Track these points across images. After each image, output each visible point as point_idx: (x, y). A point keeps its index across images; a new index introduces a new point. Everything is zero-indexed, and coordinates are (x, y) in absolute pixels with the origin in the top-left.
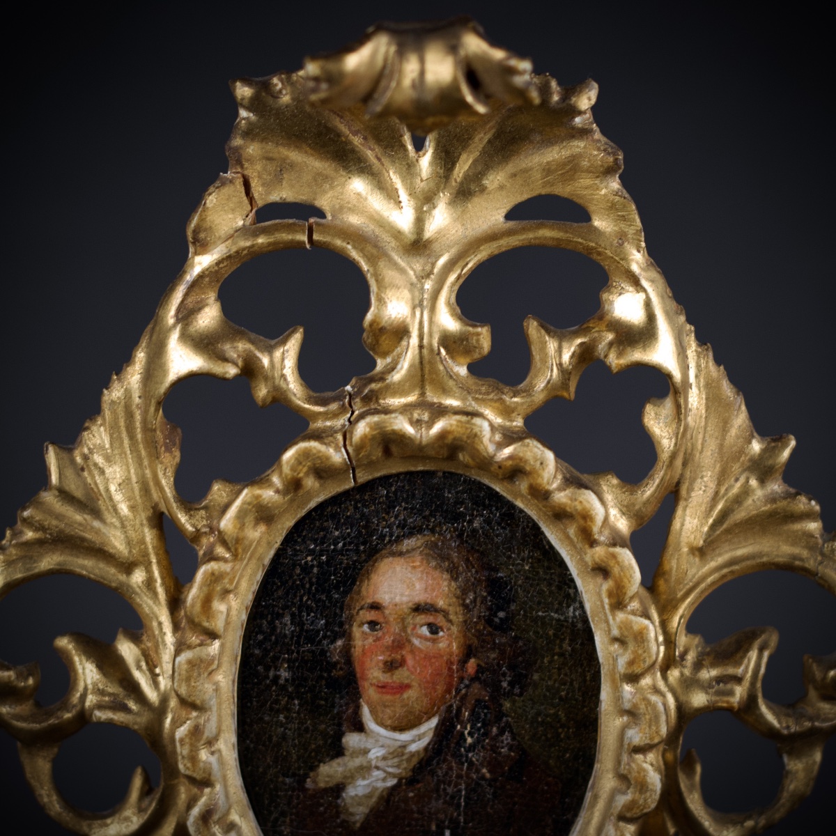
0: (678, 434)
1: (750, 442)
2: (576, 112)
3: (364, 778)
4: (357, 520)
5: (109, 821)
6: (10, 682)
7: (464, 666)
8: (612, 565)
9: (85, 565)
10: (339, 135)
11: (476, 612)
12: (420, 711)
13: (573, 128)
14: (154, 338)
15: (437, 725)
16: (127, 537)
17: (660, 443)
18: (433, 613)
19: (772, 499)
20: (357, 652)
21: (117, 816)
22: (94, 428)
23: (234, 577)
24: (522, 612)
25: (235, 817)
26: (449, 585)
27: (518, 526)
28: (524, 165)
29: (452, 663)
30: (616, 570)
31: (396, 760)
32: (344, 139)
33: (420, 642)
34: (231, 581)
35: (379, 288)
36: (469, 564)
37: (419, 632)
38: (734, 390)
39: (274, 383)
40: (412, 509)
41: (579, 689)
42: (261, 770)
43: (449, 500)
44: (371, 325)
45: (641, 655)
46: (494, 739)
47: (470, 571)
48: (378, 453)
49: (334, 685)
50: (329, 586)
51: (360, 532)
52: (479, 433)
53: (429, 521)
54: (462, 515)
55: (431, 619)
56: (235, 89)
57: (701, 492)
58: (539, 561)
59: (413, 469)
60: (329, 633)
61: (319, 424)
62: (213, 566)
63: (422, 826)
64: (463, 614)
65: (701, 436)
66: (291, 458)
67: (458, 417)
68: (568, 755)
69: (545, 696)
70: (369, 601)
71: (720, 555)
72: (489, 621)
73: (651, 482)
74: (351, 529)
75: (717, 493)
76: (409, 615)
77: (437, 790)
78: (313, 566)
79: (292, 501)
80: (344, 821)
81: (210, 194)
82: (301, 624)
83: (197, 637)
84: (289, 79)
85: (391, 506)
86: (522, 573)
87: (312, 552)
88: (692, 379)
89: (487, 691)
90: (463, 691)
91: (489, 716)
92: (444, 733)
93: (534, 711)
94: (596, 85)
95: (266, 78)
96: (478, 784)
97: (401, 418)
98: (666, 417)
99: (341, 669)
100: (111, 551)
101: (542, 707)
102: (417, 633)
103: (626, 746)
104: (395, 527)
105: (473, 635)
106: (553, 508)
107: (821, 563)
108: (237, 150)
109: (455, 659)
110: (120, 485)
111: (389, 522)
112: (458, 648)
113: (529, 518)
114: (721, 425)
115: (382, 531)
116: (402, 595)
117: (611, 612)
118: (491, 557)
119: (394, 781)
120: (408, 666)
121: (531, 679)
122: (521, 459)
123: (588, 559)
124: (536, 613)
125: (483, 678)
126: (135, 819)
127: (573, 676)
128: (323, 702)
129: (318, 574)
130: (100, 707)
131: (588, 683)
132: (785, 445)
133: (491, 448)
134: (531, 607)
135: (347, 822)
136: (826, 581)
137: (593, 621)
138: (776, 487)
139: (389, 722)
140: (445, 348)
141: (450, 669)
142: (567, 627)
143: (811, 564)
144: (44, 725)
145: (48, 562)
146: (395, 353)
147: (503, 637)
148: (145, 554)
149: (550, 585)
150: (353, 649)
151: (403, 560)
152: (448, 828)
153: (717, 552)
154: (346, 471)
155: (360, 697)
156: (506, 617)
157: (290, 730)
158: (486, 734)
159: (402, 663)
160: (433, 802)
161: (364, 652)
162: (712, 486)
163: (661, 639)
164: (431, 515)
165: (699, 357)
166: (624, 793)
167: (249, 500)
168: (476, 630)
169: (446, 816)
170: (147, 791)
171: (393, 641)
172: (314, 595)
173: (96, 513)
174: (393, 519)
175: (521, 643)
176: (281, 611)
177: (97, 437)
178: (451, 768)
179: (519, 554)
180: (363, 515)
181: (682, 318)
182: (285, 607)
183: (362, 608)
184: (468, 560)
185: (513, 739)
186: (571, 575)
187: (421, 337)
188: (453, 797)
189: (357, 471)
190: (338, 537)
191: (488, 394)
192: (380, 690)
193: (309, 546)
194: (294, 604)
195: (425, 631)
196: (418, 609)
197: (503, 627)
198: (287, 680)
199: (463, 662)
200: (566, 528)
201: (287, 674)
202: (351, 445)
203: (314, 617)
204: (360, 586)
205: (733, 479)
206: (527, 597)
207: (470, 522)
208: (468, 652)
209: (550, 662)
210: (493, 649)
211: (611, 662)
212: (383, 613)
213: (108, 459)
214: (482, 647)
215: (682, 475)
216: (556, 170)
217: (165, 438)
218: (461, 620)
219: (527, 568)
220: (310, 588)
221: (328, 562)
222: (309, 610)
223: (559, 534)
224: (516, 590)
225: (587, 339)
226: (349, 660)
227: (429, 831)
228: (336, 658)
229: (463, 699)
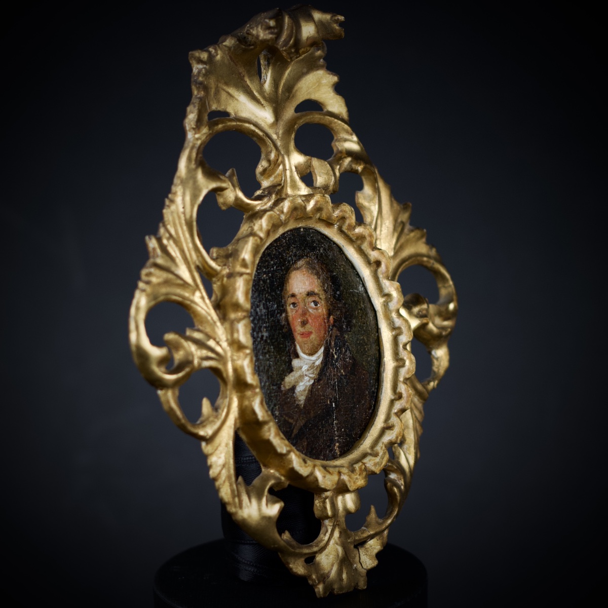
3: (302, 382)
7: (329, 320)
8: (382, 257)
11: (329, 293)
12: (317, 345)
13: (320, 65)
15: (324, 351)
16: (191, 277)
17: (369, 209)
18: (314, 296)
20: (290, 319)
24: (345, 291)
27: (334, 250)
29: (325, 319)
30: (384, 260)
31: (312, 370)
33: (312, 311)
36: (323, 270)
40: (297, 247)
41: (370, 325)
43: (309, 241)
46: (344, 354)
47: (324, 273)
49: (285, 336)
51: (280, 261)
53: (304, 252)
54: (316, 247)
55: (314, 299)
57: (386, 231)
58: (345, 266)
60: (279, 311)
63: (325, 402)
64: (325, 295)
69: (359, 330)
70: (291, 293)
71: (398, 259)
72: (334, 297)
74: (277, 260)
76: (306, 298)
77: (328, 383)
78: (267, 279)
82: (268, 308)
85: (288, 248)
87: (265, 273)
89: (338, 331)
90: (331, 332)
91: (341, 343)
92: (327, 354)
93: (356, 338)
95: (207, 49)
96: (341, 378)
98: (370, 197)
101: (358, 336)
102: (310, 306)
103: (400, 344)
104: (293, 257)
105: (330, 304)
106: (356, 234)
109: (325, 317)
111: (290, 255)
112: (325, 311)
113: (338, 247)
115: (288, 259)
116: (302, 288)
118: (329, 266)
119: (313, 381)
120: (309, 323)
121: (353, 323)
122: (345, 211)
123: (371, 258)
124: (349, 290)
125: (336, 325)
127: (366, 320)
128: (282, 346)
129: (269, 283)
130: (202, 360)
131: (372, 322)
134: (347, 288)
135: (298, 405)
139: (307, 352)
140: (297, 168)
141: (325, 322)
142: (360, 296)
146: (276, 175)
147: (340, 303)
149: (351, 277)
151: (299, 271)
152: (334, 402)
155: (295, 341)
156: (340, 294)
157: (272, 362)
158: (341, 353)
159: (307, 322)
160: (327, 389)
162: (391, 226)
164: (304, 249)
166: (404, 367)
167: (254, 242)
168: (331, 302)
169: (332, 396)
171: (302, 312)
172: (270, 293)
174: (291, 253)
175: (347, 306)
176: (258, 304)
178: (331, 372)
180: (279, 252)
182: (260, 301)
183: (288, 297)
184: (322, 268)
185: (350, 353)
186: (357, 272)
187: (285, 166)
188: (333, 386)
190: (273, 264)
192: (302, 336)
193: (264, 270)
195: (312, 305)
196: (309, 294)
198: (266, 337)
199: (329, 317)
201: (266, 334)
202: (282, 213)
203: (272, 304)
204: (286, 287)
206: (345, 283)
207: (319, 250)
208: (329, 314)
209: (358, 313)
210: (338, 310)
211: (384, 307)
212: (297, 298)
214: (334, 309)
216: (312, 87)
218: (324, 297)
220: (268, 290)
221: (272, 277)
222: (270, 301)
223: (353, 250)
224: (341, 280)
225: (341, 161)
226: (289, 324)
227: (328, 404)
228: (283, 323)
229: (331, 336)
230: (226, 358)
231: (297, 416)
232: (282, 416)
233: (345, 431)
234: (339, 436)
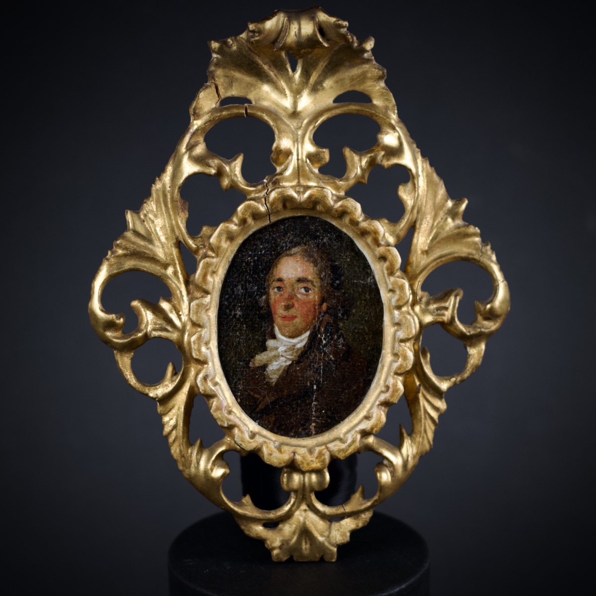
0: (415, 197)
1: (447, 201)
2: (365, 51)
3: (276, 361)
4: (271, 240)
5: (158, 387)
6: (113, 320)
7: (321, 307)
8: (388, 254)
9: (146, 266)
10: (258, 64)
11: (326, 281)
12: (301, 329)
13: (364, 59)
14: (176, 159)
15: (309, 335)
16: (165, 252)
17: (406, 202)
18: (306, 282)
19: (458, 227)
20: (272, 301)
21: (161, 385)
22: (149, 202)
23: (217, 265)
24: (347, 281)
25: (217, 379)
26: (313, 269)
27: (344, 241)
28: (341, 77)
29: (315, 305)
30: (390, 257)
31: (291, 352)
32: (260, 67)
33: (301, 296)
34: (215, 267)
35: (279, 132)
36: (322, 259)
37: (300, 291)
38: (439, 178)
39: (231, 178)
40: (296, 234)
41: (374, 316)
42: (229, 359)
43: (312, 230)
44: (276, 149)
45: (402, 296)
46: (336, 341)
47: (323, 262)
48: (280, 206)
49: (262, 317)
50: (259, 271)
51: (272, 246)
52: (326, 196)
53: (303, 239)
54: (318, 236)
55: (305, 285)
56: (211, 45)
57: (426, 225)
58: (354, 257)
59: (296, 215)
60: (259, 293)
61: (253, 195)
62: (207, 259)
63: (303, 383)
64: (320, 282)
65: (425, 199)
66: (242, 208)
67: (317, 188)
68: (369, 348)
69: (358, 320)
70: (277, 277)
71: (435, 254)
72: (332, 285)
73: (403, 220)
74: (268, 245)
75: (433, 225)
76: (295, 283)
77: (310, 366)
78: (251, 262)
79: (242, 229)
80: (267, 382)
81: (201, 92)
82: (246, 289)
83: (200, 294)
84: (236, 39)
85: (286, 233)
86: (346, 262)
88: (420, 173)
89: (332, 318)
90: (321, 319)
91: (333, 330)
92: (313, 338)
93: (353, 327)
94: (373, 39)
95: (224, 40)
96: (329, 363)
97: (291, 189)
98: (409, 191)
99: (265, 309)
100: (158, 258)
101: (357, 325)
103: (397, 340)
104: (288, 243)
105: (325, 292)
106: (360, 229)
107: (481, 256)
108: (212, 72)
109: (317, 303)
110: (161, 228)
111: (285, 241)
112: (318, 298)
113: (349, 238)
114: (434, 193)
115: (282, 245)
116: (292, 274)
117: (388, 277)
118: (332, 256)
119: (290, 362)
120: (295, 307)
122: (346, 207)
123: (377, 253)
124: (353, 281)
125: (330, 312)
126: (170, 385)
128: (257, 326)
129: (253, 266)
130: (154, 330)
131: (378, 313)
132: (463, 202)
133: (332, 203)
134: (351, 278)
135: (269, 382)
136: (484, 264)
137: (379, 284)
138: (459, 222)
139: (287, 334)
140: (309, 159)
141: (315, 308)
142: (367, 287)
143: (477, 257)
144: (129, 339)
145: (129, 264)
146: (286, 163)
147: (338, 292)
148: (173, 260)
149: (359, 268)
150: (270, 300)
151: (292, 258)
152: (315, 384)
153: (434, 252)
154: (266, 215)
155: (274, 323)
157: (242, 339)
158: (332, 339)
159: (293, 306)
160: (308, 372)
161: (275, 302)
162: (431, 221)
163: (411, 292)
164: (304, 237)
165: (423, 163)
166: (396, 362)
167: (223, 229)
168: (326, 290)
169: (314, 379)
170: (175, 374)
171: (288, 296)
172: (252, 276)
173: (150, 241)
174: (287, 239)
175: (347, 295)
176: (237, 284)
177: (151, 206)
178: (316, 356)
179: (344, 254)
180: (273, 238)
181: (415, 146)
182: (239, 282)
183: (274, 281)
184: (321, 257)
185: (344, 341)
186: (368, 263)
187: (298, 155)
188: (317, 369)
189: (271, 216)
190: (262, 248)
191: (329, 180)
192: (283, 319)
193: (249, 252)
194: (242, 280)
195: (303, 291)
196: (300, 280)
198: (240, 316)
199: (321, 305)
200: (366, 240)
201: (240, 313)
202: (269, 203)
203: (252, 285)
204: (273, 271)
205: (440, 219)
206: (349, 274)
207: (322, 240)
208: (323, 300)
209: (360, 304)
210: (334, 298)
211: (389, 302)
212: (284, 283)
213: (156, 216)
214: (329, 297)
215: (417, 218)
216: (356, 79)
217: (182, 206)
218: (319, 285)
219: (348, 260)
220: (250, 272)
221: (258, 260)
222: (250, 282)
223: (363, 243)
224: (344, 270)
225: (372, 155)
226: (268, 305)
227: (306, 386)
228: (263, 304)
229: (321, 322)
230: (182, 331)
231: (266, 392)
232: (246, 391)
233: (325, 413)
234: (318, 417)
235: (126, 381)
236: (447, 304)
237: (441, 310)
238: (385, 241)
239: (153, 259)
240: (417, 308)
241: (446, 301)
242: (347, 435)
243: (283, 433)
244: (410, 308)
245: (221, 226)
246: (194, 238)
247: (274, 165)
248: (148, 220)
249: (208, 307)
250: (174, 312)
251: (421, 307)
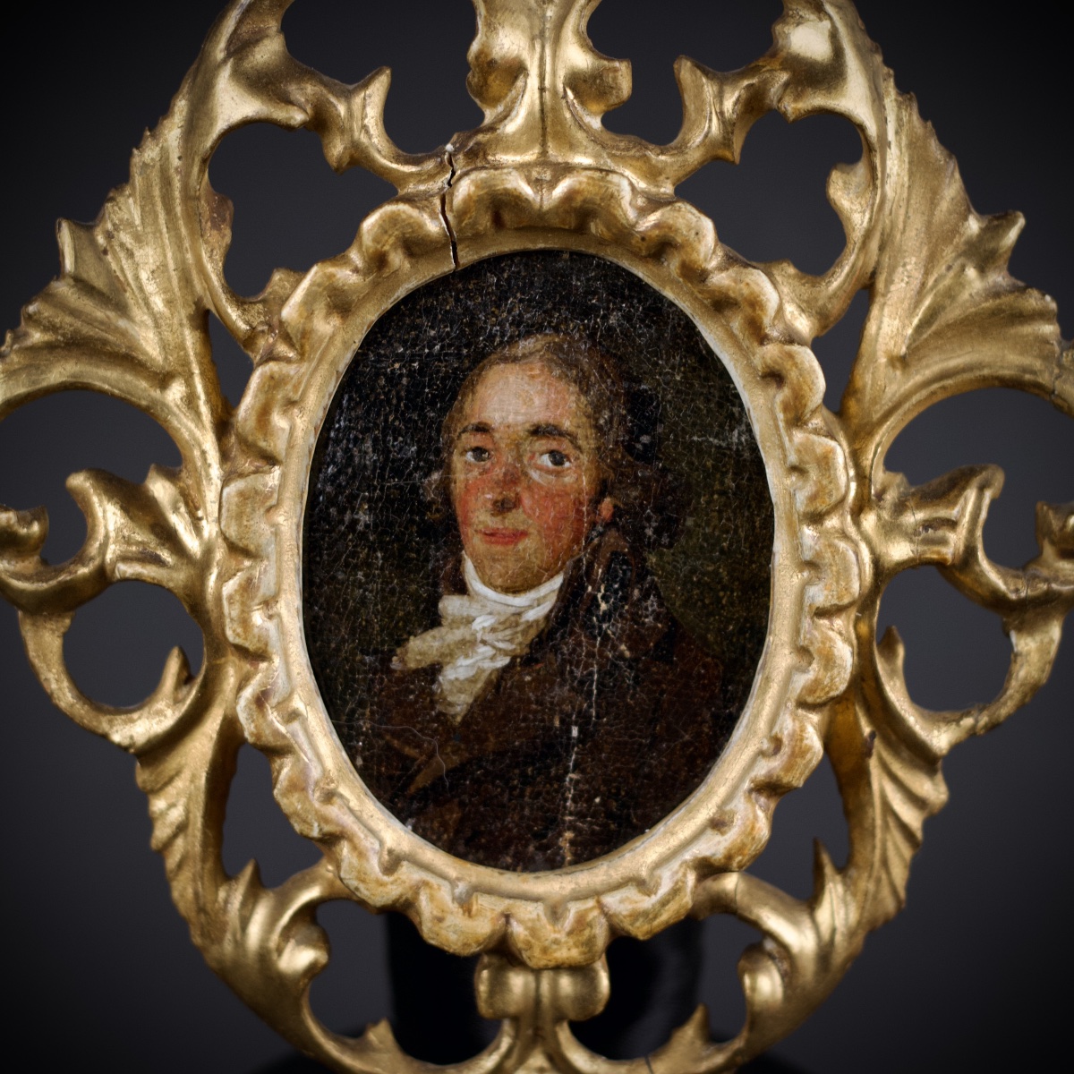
0: (873, 205)
1: (966, 219)
3: (467, 656)
4: (459, 315)
5: (135, 716)
6: (9, 526)
7: (596, 508)
8: (788, 367)
9: (106, 377)
11: (612, 436)
12: (540, 568)
14: (199, 79)
15: (562, 585)
16: (161, 339)
17: (849, 219)
18: (557, 437)
19: (995, 293)
20: (458, 489)
21: (146, 709)
22: (121, 199)
23: (300, 383)
24: (672, 436)
25: (298, 703)
26: (578, 401)
27: (666, 324)
29: (581, 504)
30: (793, 375)
31: (508, 632)
33: (540, 476)
34: (296, 388)
35: (487, 11)
36: (603, 374)
37: (539, 462)
38: (945, 152)
39: (352, 136)
40: (530, 300)
41: (746, 538)
42: (333, 645)
43: (577, 290)
44: (477, 57)
45: (826, 487)
46: (636, 604)
47: (605, 382)
48: (485, 222)
49: (428, 531)
50: (422, 402)
51: (463, 331)
52: (616, 193)
53: (552, 316)
54: (595, 309)
55: (554, 445)
57: (903, 285)
58: (694, 369)
59: (531, 246)
60: (422, 464)
61: (411, 188)
62: (272, 367)
63: (543, 720)
64: (596, 439)
65: (902, 211)
66: (373, 225)
67: (589, 173)
68: (731, 627)
69: (702, 547)
70: (474, 421)
71: (927, 366)
72: (629, 448)
73: (839, 270)
74: (451, 328)
75: (923, 285)
76: (525, 439)
77: (562, 673)
78: (401, 376)
79: (375, 284)
80: (440, 714)
82: (387, 452)
83: (251, 463)
85: (502, 297)
86: (671, 385)
87: (400, 358)
88: (891, 136)
89: (626, 541)
90: (596, 541)
91: (629, 574)
92: (571, 597)
93: (687, 568)
96: (615, 666)
97: (514, 173)
98: (858, 186)
99: (438, 510)
100: (141, 357)
101: (698, 563)
102: (535, 464)
103: (807, 609)
104: (508, 325)
105: (609, 466)
106: (711, 293)
107: (1058, 377)
109: (585, 497)
110: (153, 272)
111: (500, 319)
112: (589, 483)
113: (681, 314)
114: (929, 196)
115: (491, 330)
116: (516, 413)
117: (787, 431)
118: (631, 364)
119: (507, 660)
120: (524, 507)
121: (684, 525)
122: (670, 228)
123: (757, 361)
124: (690, 437)
125: (621, 524)
126: (169, 712)
127: (738, 522)
128: (414, 555)
129: (408, 386)
130: (125, 558)
131: (758, 531)
132: (1013, 223)
133: (631, 215)
134: (683, 429)
135: (445, 715)
136: (1064, 400)
137: (764, 448)
138: (999, 278)
139: (499, 582)
140: (573, 90)
141: (579, 511)
142: (730, 457)
143: (1045, 379)
144: (53, 583)
145: (59, 373)
146: (508, 99)
147: (647, 468)
148: (185, 363)
149: (708, 401)
150: (453, 485)
151: (517, 367)
152: (576, 724)
153: (924, 362)
154: (445, 246)
155: (462, 549)
156: (652, 443)
157: (371, 592)
158: (625, 599)
159: (517, 503)
160: (557, 688)
161: (467, 489)
162: (918, 275)
163: (852, 473)
164: (554, 308)
165: (899, 108)
166: (805, 671)
167: (319, 280)
168: (612, 460)
169: (573, 708)
170: (186, 679)
171: (505, 474)
172: (403, 414)
173: (122, 309)
174: (505, 314)
175: (670, 478)
176: (360, 436)
177: (126, 209)
178: (579, 644)
179: (667, 361)
180: (467, 309)
181: (878, 59)
182: (366, 430)
183: (464, 431)
184: (602, 367)
185: (661, 605)
186: (735, 388)
187: (542, 78)
188: (582, 683)
189: (459, 248)
190: (434, 338)
191: (628, 149)
192: (488, 539)
193: (396, 349)
194: (376, 426)
195: (546, 460)
196: (537, 431)
197: (646, 456)
198: (367, 526)
199: (596, 502)
200: (728, 322)
201: (367, 518)
202: (451, 210)
203: (402, 442)
204: (462, 402)
205: (944, 267)
206: (679, 417)
207: (605, 318)
208: (602, 489)
209: (708, 503)
210: (634, 485)
211: (788, 500)
212: (492, 437)
213: (138, 239)
214: (620, 482)
215: (878, 263)
217: (212, 211)
218: (593, 446)
219: (678, 378)
220: (398, 405)
221: (421, 370)
222: (397, 433)
223: (720, 332)
224: (665, 409)
225: (754, 81)
226: (448, 500)
227: (551, 728)
228: (431, 496)
229: (596, 550)
230: (203, 566)
231: (435, 743)
232: (380, 736)
233: (603, 803)
234: (581, 815)
235: (46, 698)
236: (953, 513)
237: (935, 529)
238: (781, 326)
239: (129, 360)
240: (869, 521)
241: (953, 503)
242: (658, 872)
243: (481, 855)
244: (849, 518)
245: (315, 273)
246: (243, 303)
247: (478, 101)
248: (118, 249)
249: (273, 501)
250: (183, 509)
251: (879, 518)
